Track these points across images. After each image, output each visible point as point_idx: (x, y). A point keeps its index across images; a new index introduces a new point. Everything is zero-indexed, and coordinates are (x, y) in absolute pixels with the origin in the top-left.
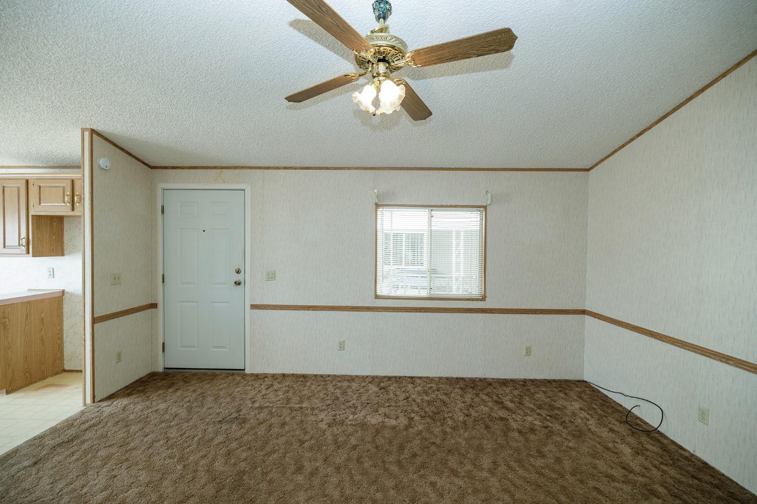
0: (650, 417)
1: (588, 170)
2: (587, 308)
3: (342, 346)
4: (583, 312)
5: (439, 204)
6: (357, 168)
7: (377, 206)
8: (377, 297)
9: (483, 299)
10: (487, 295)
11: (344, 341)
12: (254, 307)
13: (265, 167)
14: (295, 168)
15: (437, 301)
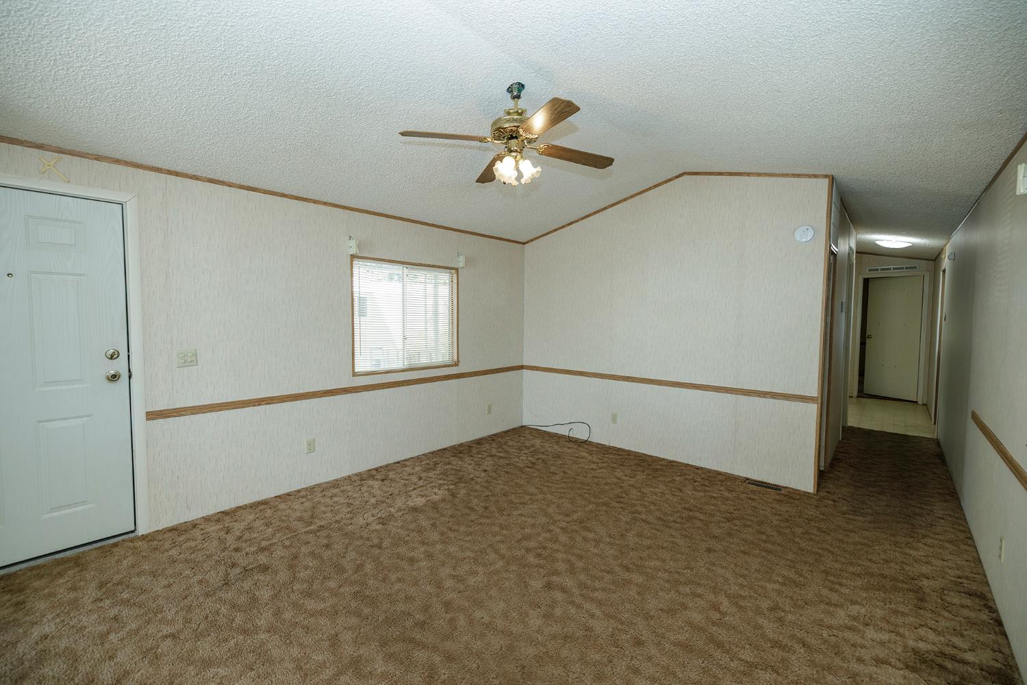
0: (580, 433)
1: (524, 244)
2: (524, 364)
3: (311, 446)
4: (522, 367)
5: (418, 262)
6: (325, 204)
7: (353, 257)
8: (355, 374)
9: (456, 364)
10: (460, 359)
11: (314, 440)
12: (152, 416)
13: (169, 171)
14: (230, 185)
15: (418, 371)
